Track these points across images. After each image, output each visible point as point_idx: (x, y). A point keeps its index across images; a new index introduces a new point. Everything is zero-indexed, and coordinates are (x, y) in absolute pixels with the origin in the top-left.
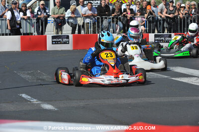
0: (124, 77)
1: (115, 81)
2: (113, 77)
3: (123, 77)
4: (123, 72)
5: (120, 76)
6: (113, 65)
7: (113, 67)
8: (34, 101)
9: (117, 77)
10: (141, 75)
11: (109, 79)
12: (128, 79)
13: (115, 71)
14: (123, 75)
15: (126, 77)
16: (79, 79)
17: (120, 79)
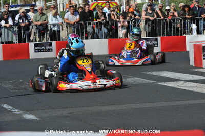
0: (101, 82)
1: (92, 86)
2: (90, 82)
3: (100, 82)
4: (99, 77)
5: (98, 81)
6: (90, 70)
7: (90, 72)
8: (16, 111)
9: (94, 82)
10: (118, 79)
11: (86, 84)
12: (105, 83)
13: (92, 76)
14: (101, 80)
15: (103, 81)
16: (57, 85)
17: (97, 84)
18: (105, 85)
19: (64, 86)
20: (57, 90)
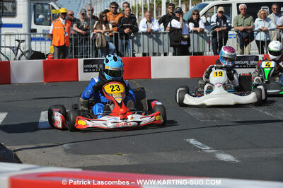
0: (134, 118)
1: (121, 124)
2: (119, 118)
3: (132, 118)
4: (133, 112)
5: (129, 117)
6: (120, 102)
7: (120, 105)
9: (124, 118)
10: (159, 114)
11: (113, 120)
12: (140, 120)
13: (122, 110)
14: (134, 116)
15: (137, 117)
16: (75, 122)
17: (129, 120)
18: (139, 122)
19: (82, 123)
20: (74, 129)
